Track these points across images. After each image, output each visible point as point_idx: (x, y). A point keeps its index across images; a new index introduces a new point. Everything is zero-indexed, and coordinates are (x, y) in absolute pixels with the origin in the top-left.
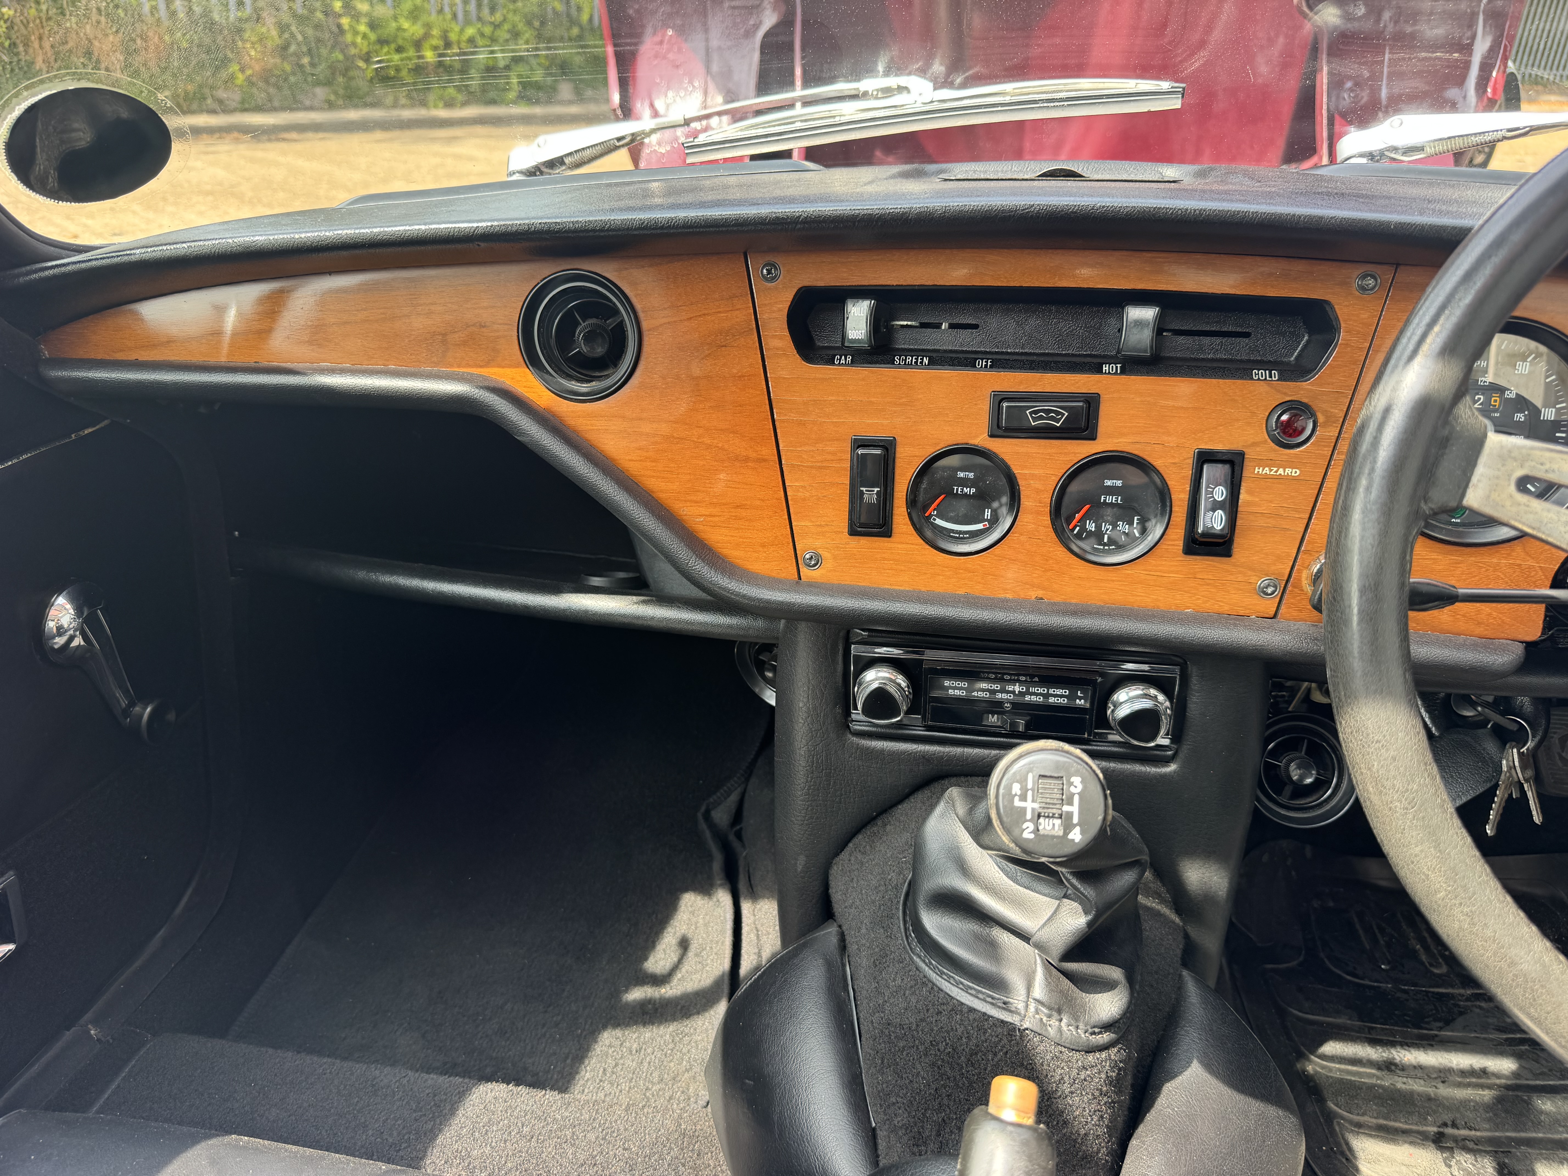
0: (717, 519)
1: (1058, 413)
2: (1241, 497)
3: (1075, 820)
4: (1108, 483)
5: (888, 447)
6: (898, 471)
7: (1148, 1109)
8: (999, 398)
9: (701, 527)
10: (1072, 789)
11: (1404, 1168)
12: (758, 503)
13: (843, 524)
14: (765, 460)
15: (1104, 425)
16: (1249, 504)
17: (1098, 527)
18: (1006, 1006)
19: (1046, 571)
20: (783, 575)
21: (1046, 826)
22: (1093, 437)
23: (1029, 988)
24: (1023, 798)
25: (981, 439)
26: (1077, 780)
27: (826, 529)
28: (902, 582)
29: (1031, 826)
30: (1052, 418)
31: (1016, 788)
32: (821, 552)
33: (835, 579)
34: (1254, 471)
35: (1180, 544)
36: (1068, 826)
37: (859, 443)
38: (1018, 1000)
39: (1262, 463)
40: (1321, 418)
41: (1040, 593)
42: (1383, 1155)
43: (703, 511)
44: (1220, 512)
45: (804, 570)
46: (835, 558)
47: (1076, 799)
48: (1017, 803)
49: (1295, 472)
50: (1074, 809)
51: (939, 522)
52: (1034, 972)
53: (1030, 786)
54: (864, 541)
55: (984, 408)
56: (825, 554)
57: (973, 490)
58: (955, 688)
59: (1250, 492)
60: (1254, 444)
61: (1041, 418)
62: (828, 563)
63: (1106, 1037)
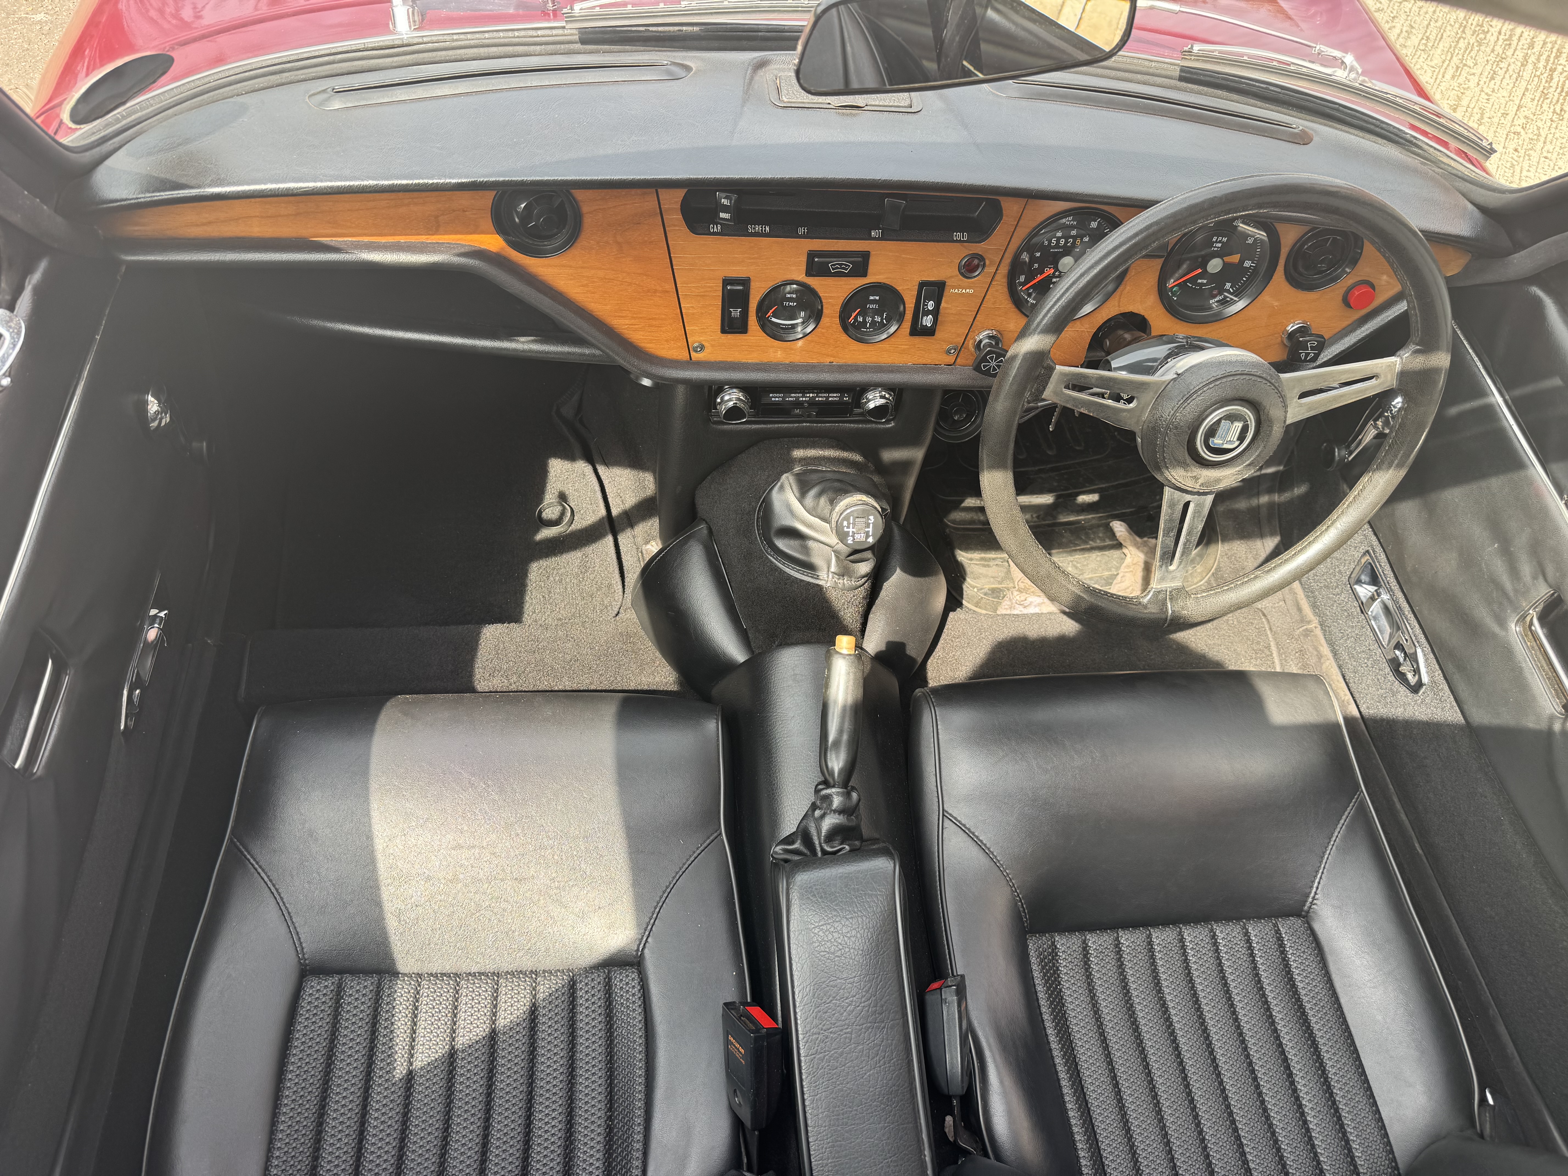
0: (637, 326)
1: (846, 265)
2: (942, 305)
3: (871, 534)
4: (872, 298)
5: (745, 282)
6: (751, 296)
7: (877, 599)
8: (811, 255)
9: (626, 331)
10: (870, 521)
11: (992, 579)
12: (664, 317)
13: (718, 326)
14: (667, 292)
15: (872, 268)
16: (946, 308)
17: (864, 320)
18: (817, 578)
19: (836, 347)
20: (680, 358)
21: (857, 536)
22: (864, 274)
23: (829, 567)
24: (848, 527)
25: (801, 277)
26: (871, 517)
27: (707, 330)
28: (753, 358)
29: (852, 538)
30: (844, 268)
31: (845, 523)
32: (704, 343)
33: (712, 358)
34: (951, 291)
35: (908, 330)
36: (867, 536)
37: (726, 282)
38: (823, 574)
39: (954, 287)
40: (987, 262)
41: (832, 359)
42: (982, 574)
43: (627, 322)
44: (931, 316)
45: (693, 354)
46: (713, 346)
47: (871, 525)
48: (846, 529)
49: (971, 291)
50: (870, 529)
51: (774, 320)
52: (831, 559)
53: (851, 522)
54: (730, 336)
55: (802, 260)
56: (706, 344)
57: (795, 304)
58: (775, 397)
59: (946, 302)
60: (951, 277)
61: (837, 268)
62: (708, 350)
63: (863, 580)
